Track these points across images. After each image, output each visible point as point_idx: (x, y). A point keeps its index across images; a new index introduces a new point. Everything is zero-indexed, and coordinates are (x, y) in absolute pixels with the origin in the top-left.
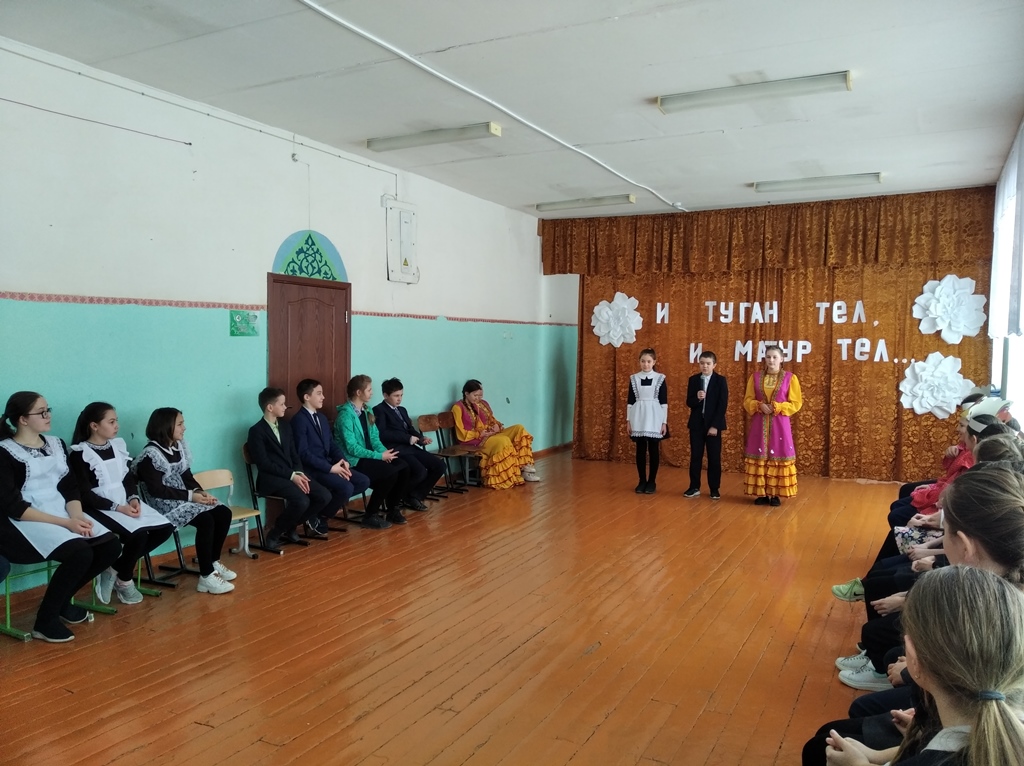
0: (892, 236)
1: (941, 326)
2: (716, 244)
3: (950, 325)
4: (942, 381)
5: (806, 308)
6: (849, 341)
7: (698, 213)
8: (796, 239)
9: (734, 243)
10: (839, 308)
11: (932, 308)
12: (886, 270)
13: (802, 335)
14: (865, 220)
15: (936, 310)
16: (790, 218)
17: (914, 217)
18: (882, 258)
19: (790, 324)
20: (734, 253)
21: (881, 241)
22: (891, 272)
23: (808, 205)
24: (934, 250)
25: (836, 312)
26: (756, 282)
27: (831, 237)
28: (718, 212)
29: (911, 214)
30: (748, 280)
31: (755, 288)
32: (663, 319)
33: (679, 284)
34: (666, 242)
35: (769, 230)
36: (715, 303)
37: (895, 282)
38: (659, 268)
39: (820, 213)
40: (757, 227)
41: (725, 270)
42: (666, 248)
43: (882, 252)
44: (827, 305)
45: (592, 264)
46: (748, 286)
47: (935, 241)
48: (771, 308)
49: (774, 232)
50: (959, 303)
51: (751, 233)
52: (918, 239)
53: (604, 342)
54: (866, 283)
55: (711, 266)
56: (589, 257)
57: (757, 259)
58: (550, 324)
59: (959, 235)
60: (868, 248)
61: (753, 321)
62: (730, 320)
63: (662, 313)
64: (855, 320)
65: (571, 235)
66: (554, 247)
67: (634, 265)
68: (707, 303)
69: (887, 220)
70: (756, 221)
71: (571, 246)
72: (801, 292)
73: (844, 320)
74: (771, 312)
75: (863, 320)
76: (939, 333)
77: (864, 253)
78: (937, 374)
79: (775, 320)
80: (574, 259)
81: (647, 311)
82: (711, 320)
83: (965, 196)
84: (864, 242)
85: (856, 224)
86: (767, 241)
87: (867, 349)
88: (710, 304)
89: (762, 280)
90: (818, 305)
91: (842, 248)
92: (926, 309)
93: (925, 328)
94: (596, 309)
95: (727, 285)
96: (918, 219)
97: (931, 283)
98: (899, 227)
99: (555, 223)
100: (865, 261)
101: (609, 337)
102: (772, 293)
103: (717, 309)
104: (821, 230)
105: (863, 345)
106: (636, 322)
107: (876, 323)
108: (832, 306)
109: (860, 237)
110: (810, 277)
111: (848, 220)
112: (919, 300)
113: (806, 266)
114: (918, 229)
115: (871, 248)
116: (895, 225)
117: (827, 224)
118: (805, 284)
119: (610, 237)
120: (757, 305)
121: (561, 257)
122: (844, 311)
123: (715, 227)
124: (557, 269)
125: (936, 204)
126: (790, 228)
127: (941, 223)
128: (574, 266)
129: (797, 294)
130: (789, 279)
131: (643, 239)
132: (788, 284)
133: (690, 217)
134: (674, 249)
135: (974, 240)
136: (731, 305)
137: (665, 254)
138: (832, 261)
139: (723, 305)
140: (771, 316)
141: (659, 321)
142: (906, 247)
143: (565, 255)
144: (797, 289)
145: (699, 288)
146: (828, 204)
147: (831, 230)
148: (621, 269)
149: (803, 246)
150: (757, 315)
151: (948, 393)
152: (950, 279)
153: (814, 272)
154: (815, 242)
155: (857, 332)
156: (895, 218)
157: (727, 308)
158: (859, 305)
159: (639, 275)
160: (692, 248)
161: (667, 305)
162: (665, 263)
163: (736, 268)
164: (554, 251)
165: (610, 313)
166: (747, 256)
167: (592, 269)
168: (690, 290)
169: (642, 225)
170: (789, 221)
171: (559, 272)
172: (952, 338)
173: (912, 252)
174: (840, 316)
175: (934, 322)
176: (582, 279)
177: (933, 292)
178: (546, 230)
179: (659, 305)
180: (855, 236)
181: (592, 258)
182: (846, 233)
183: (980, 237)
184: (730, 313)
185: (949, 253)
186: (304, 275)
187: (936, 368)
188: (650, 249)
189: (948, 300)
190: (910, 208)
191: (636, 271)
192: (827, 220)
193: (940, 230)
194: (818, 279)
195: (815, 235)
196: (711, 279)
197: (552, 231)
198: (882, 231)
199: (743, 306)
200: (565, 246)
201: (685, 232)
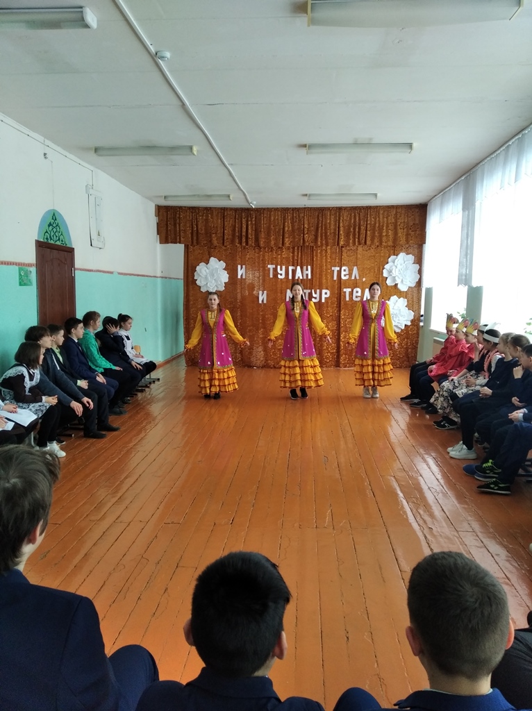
0: (373, 230)
1: (398, 281)
2: (275, 229)
3: (402, 281)
4: (398, 312)
5: (326, 270)
6: (350, 290)
7: (264, 209)
8: (322, 229)
9: (286, 229)
10: (345, 270)
11: (393, 271)
12: (369, 249)
13: (324, 286)
14: (359, 220)
15: (395, 273)
16: (318, 216)
17: (385, 219)
18: (368, 242)
19: (318, 280)
20: (286, 235)
21: (368, 232)
22: (372, 250)
23: (328, 209)
24: (395, 240)
25: (343, 273)
26: (298, 253)
27: (342, 229)
28: (276, 209)
29: (383, 218)
30: (293, 253)
31: (298, 257)
32: (242, 276)
33: (250, 254)
34: (244, 226)
35: (306, 222)
36: (274, 266)
37: (374, 256)
38: (240, 243)
39: (336, 214)
40: (300, 220)
41: (281, 246)
42: (244, 230)
43: (368, 239)
44: (338, 269)
45: (195, 238)
46: (293, 257)
47: (396, 233)
48: (307, 270)
49: (309, 224)
50: (407, 269)
51: (296, 224)
52: (387, 232)
53: (203, 290)
54: (359, 256)
55: (273, 242)
56: (192, 234)
57: (300, 240)
58: (162, 277)
59: (408, 231)
60: (361, 236)
62: (283, 277)
63: (241, 272)
64: (353, 278)
65: (179, 218)
66: (167, 225)
67: (223, 240)
68: (269, 266)
69: (371, 220)
70: (299, 216)
71: (179, 225)
72: (324, 261)
73: (347, 277)
74: (307, 272)
75: (358, 278)
76: (396, 285)
77: (359, 239)
78: (396, 307)
79: (309, 277)
80: (182, 234)
81: (232, 270)
82: (271, 276)
83: (411, 209)
84: (359, 232)
85: (355, 222)
86: (306, 229)
87: (359, 294)
88: (271, 267)
89: (302, 252)
90: (333, 268)
91: (347, 235)
92: (390, 272)
93: (389, 282)
94: (198, 268)
95: (281, 255)
96: (387, 220)
97: (392, 257)
98: (377, 225)
99: (167, 208)
100: (360, 244)
101: (207, 287)
102: (307, 260)
103: (275, 270)
104: (335, 224)
105: (357, 292)
106: (225, 277)
107: (364, 279)
108: (341, 269)
109: (357, 230)
110: (329, 251)
111: (351, 219)
112: (387, 266)
113: (327, 245)
114: (387, 227)
115: (363, 236)
116: (375, 223)
117: (339, 221)
118: (326, 255)
119: (207, 220)
120: (299, 268)
121: (173, 232)
122: (347, 272)
123: (274, 219)
124: (170, 240)
125: (396, 212)
126: (318, 222)
127: (399, 223)
128: (182, 239)
129: (322, 262)
130: (317, 253)
131: (229, 223)
132: (317, 256)
133: (260, 211)
134: (250, 231)
135: (415, 234)
136: (284, 267)
137: (244, 234)
138: (342, 243)
139: (279, 267)
140: (307, 275)
141: (239, 277)
142: (381, 236)
143: (175, 231)
144: (321, 259)
145: (264, 256)
146: (340, 209)
147: (341, 225)
148: (215, 242)
149: (326, 233)
150: (299, 274)
151: (401, 318)
152: (402, 255)
153: (331, 249)
154: (332, 231)
155: (354, 284)
156: (375, 219)
157: (281, 270)
158: (355, 269)
159: (226, 246)
160: (260, 231)
161: (244, 266)
162: (244, 240)
163: (287, 245)
164: (167, 227)
165: (207, 271)
166: (294, 238)
167: (195, 241)
168: (259, 257)
169: (228, 214)
170: (318, 219)
171: (172, 243)
172: (403, 288)
173: (384, 239)
174: (345, 275)
175: (394, 279)
176: (187, 247)
177: (394, 262)
178: (160, 213)
179: (239, 266)
180: (354, 229)
181: (195, 234)
182: (349, 227)
183: (418, 232)
184: (283, 272)
185: (403, 240)
186: (52, 242)
187: (395, 304)
188: (234, 230)
189: (401, 267)
190: (383, 214)
191: (225, 244)
192: (339, 218)
193: (399, 227)
194: (333, 253)
195: (332, 227)
196: (271, 251)
197: (165, 214)
198: (369, 226)
199: (291, 268)
200: (175, 225)
201: (255, 221)
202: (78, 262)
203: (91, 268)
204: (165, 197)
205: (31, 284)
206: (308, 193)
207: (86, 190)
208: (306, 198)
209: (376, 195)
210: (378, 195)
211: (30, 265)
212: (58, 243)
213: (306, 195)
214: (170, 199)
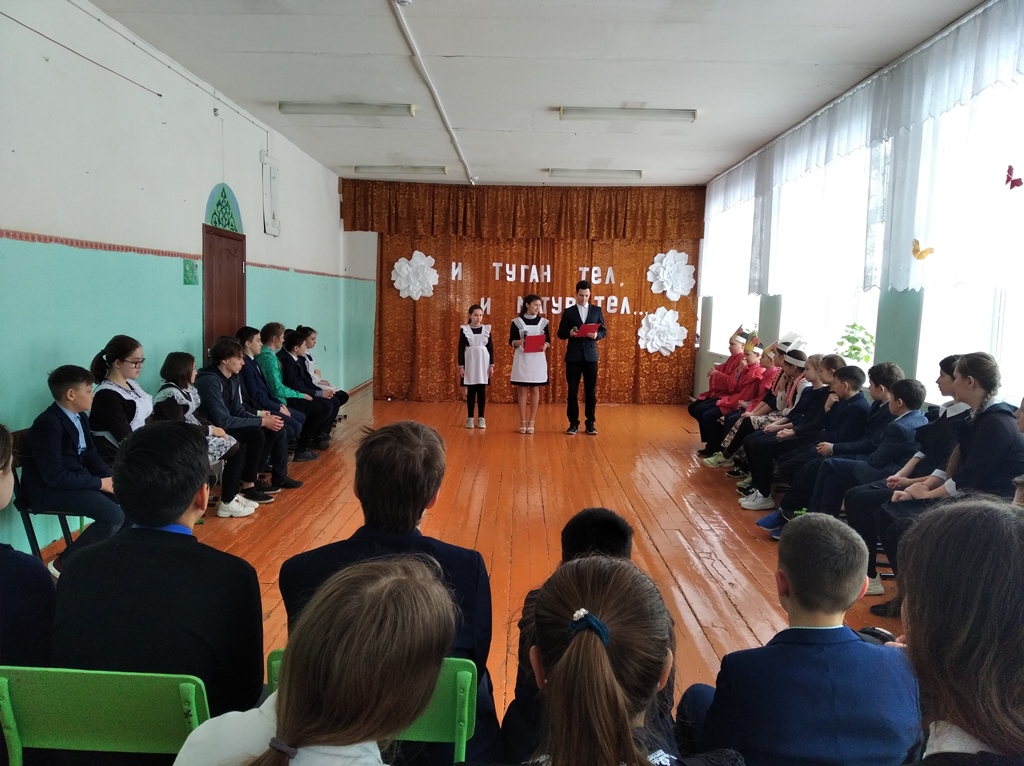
0: (635, 219)
1: (667, 288)
2: (503, 215)
3: (672, 287)
4: (666, 329)
5: (572, 271)
6: (603, 298)
7: (489, 187)
8: (566, 215)
9: (518, 214)
10: (596, 272)
11: (661, 274)
12: (629, 244)
13: (569, 293)
14: (616, 204)
15: (663, 276)
16: (561, 198)
17: (651, 205)
18: (628, 235)
19: (560, 284)
20: (519, 223)
21: (628, 222)
22: (633, 246)
23: (575, 189)
24: (664, 231)
25: (594, 275)
26: (533, 248)
27: (593, 216)
28: (506, 188)
29: (648, 202)
30: (527, 247)
31: (533, 253)
32: (457, 277)
33: (469, 247)
34: (462, 209)
35: (545, 206)
36: (501, 265)
37: (636, 253)
38: (456, 232)
39: (585, 196)
40: (536, 203)
41: (510, 237)
42: (461, 215)
43: (628, 230)
44: (587, 269)
45: (393, 224)
46: (527, 252)
47: (664, 224)
48: (546, 270)
49: (549, 208)
50: (678, 271)
51: (532, 208)
52: (653, 222)
53: (403, 295)
54: (615, 253)
55: (500, 233)
56: (389, 220)
57: (537, 230)
58: (346, 277)
59: (680, 221)
60: (619, 226)
61: (531, 281)
62: (513, 279)
63: (456, 271)
64: (607, 282)
65: (372, 196)
66: (355, 205)
67: (433, 227)
68: (494, 264)
69: (632, 205)
70: (536, 198)
71: (372, 206)
72: (569, 258)
73: (599, 281)
74: (545, 274)
75: (613, 282)
76: (665, 292)
77: (615, 230)
78: (663, 323)
79: (549, 280)
80: (375, 218)
81: (442, 267)
82: (497, 278)
83: (684, 192)
84: (616, 221)
85: (610, 207)
86: (544, 216)
87: (615, 304)
88: (497, 265)
89: (539, 248)
90: (580, 269)
91: (600, 225)
92: (656, 275)
93: (655, 289)
94: (396, 265)
95: (511, 250)
96: (653, 207)
97: (659, 256)
98: (640, 212)
99: (355, 183)
100: (616, 236)
101: (409, 291)
102: (546, 258)
103: (503, 269)
104: (584, 210)
105: (613, 301)
106: (433, 278)
107: (622, 285)
108: (591, 270)
109: (613, 217)
110: (575, 245)
111: (605, 203)
112: (651, 268)
113: (573, 237)
114: (653, 215)
115: (620, 227)
116: (637, 210)
117: (589, 205)
118: (571, 252)
119: (410, 200)
120: (534, 267)
121: (363, 215)
122: (599, 275)
123: (502, 200)
124: (358, 226)
125: (665, 195)
126: (561, 207)
127: (668, 211)
128: (375, 225)
129: (565, 259)
130: (559, 248)
131: (441, 204)
132: (559, 252)
133: (482, 189)
134: (468, 217)
135: (690, 225)
136: (514, 266)
137: (461, 220)
138: (593, 235)
139: (508, 266)
140: (546, 277)
141: (453, 278)
142: (644, 227)
143: (366, 214)
144: (565, 256)
145: (487, 251)
146: (591, 189)
147: (592, 211)
148: (421, 230)
149: (572, 221)
150: (534, 276)
151: (670, 337)
152: (672, 253)
153: (578, 242)
154: (580, 219)
155: (608, 291)
156: (638, 204)
157: (511, 269)
158: (610, 271)
159: (435, 237)
160: (483, 217)
161: (460, 264)
162: (460, 228)
163: (519, 236)
164: (355, 209)
165: (410, 269)
166: (528, 227)
167: (393, 229)
168: (480, 252)
169: (439, 192)
170: (561, 201)
171: (361, 230)
172: (674, 297)
173: (649, 231)
174: (596, 279)
175: (661, 284)
176: (381, 237)
177: (661, 262)
178: (346, 189)
179: (454, 264)
180: (610, 217)
181: (393, 218)
182: (603, 213)
183: (693, 223)
184: (513, 273)
185: (673, 233)
186: (221, 227)
187: (662, 318)
188: (447, 215)
189: (671, 269)
190: (648, 197)
191: (435, 233)
192: (590, 202)
193: (668, 216)
194: (581, 248)
195: (580, 213)
196: (498, 244)
197: (352, 190)
198: (628, 214)
199: (523, 268)
200: (366, 205)
201: (476, 202)
202: (251, 254)
203: (264, 263)
204: (356, 168)
205: (197, 283)
206: (550, 167)
207: (260, 157)
208: (547, 174)
209: (640, 172)
210: (643, 172)
211: (196, 257)
212: (228, 228)
213: (548, 170)
214: (362, 170)
